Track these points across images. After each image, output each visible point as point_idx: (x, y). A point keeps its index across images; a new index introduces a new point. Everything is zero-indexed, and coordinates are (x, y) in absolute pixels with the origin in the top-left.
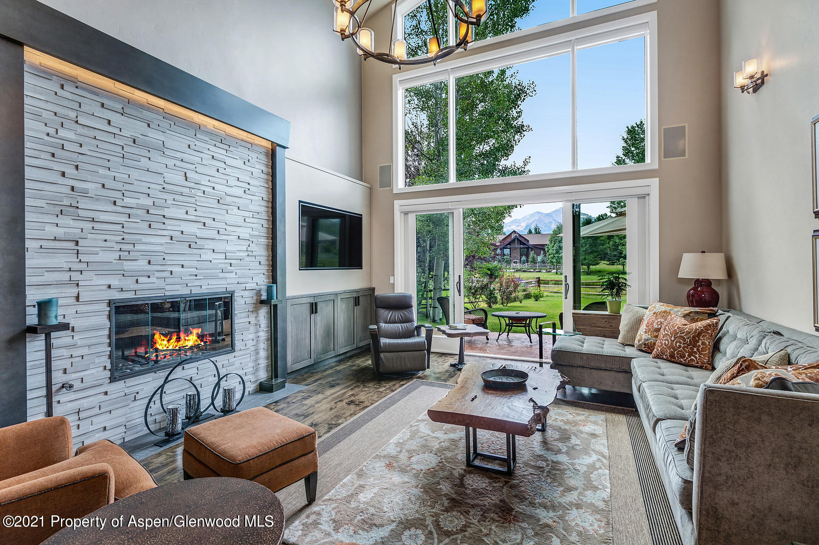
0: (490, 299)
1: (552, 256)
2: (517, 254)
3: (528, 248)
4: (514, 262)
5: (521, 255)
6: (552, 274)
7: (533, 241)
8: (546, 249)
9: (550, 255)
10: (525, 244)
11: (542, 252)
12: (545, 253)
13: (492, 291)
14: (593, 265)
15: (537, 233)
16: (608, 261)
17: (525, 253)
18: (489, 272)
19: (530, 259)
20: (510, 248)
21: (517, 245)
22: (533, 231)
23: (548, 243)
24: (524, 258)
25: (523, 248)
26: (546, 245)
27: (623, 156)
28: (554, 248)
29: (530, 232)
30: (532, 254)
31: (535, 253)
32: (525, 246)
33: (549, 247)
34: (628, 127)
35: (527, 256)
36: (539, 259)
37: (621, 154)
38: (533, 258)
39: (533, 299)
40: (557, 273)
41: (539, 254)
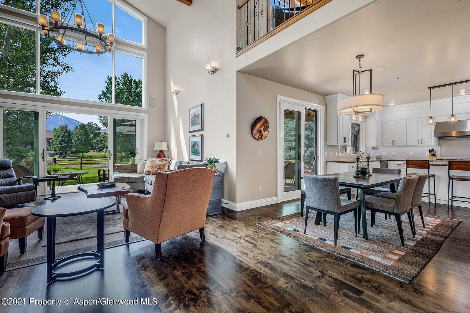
8: (51, 141)
9: (54, 145)
12: (49, 144)
14: (86, 152)
16: (96, 150)
26: (51, 138)
27: (105, 92)
33: (53, 140)
34: (109, 77)
37: (105, 91)
40: (59, 158)
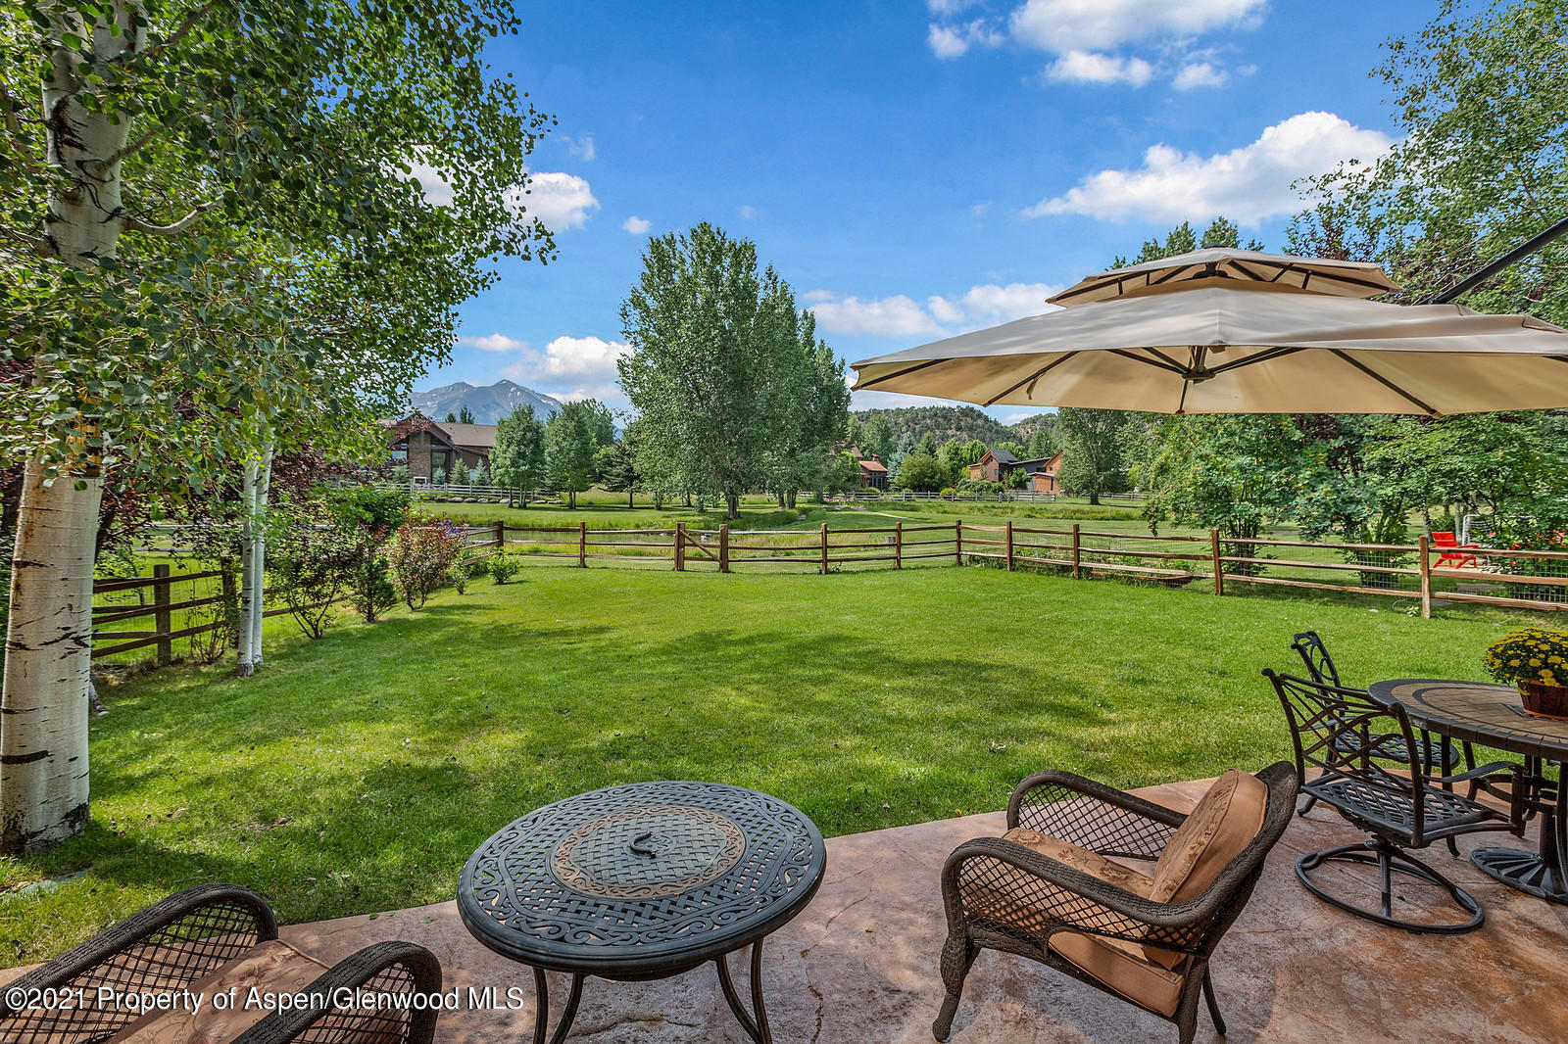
0: (370, 595)
1: (502, 470)
2: (422, 462)
3: (449, 452)
4: (417, 481)
5: (433, 466)
6: (502, 508)
7: (460, 436)
8: (491, 457)
9: (498, 468)
10: (443, 444)
11: (480, 461)
12: (487, 464)
13: (377, 570)
14: (580, 490)
15: (465, 422)
16: (607, 484)
17: (442, 461)
18: (369, 516)
19: (455, 476)
20: (408, 450)
21: (424, 444)
22: (458, 418)
23: (494, 443)
24: (439, 473)
25: (437, 451)
26: (490, 448)
28: (508, 455)
29: (452, 419)
30: (458, 463)
31: (465, 462)
32: (442, 447)
33: (497, 452)
35: (447, 467)
36: (475, 475)
38: (461, 473)
39: (491, 579)
40: (511, 506)
41: (473, 466)
